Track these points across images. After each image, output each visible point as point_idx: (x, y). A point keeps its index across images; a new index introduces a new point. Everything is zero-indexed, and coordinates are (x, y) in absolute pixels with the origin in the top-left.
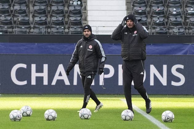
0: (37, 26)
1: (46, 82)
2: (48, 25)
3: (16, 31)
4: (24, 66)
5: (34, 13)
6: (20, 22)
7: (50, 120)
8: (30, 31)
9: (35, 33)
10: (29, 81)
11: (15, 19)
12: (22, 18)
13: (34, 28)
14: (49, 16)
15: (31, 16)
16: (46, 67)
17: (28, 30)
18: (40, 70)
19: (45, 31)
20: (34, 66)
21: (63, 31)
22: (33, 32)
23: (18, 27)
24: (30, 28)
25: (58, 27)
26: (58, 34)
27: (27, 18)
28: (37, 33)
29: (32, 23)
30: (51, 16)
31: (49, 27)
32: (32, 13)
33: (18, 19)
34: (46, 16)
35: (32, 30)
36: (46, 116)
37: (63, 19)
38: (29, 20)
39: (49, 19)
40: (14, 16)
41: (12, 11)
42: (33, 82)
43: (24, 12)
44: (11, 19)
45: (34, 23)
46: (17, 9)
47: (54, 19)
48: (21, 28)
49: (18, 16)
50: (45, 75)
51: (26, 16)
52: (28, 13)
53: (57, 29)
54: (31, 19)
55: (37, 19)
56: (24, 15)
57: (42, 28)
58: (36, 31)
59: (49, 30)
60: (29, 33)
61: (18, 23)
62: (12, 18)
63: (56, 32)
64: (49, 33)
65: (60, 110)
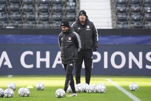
0: (41, 22)
1: (48, 66)
2: (50, 21)
3: (24, 26)
4: (31, 53)
5: (39, 11)
9: (40, 27)
10: (35, 65)
11: (24, 16)
12: (30, 16)
13: (39, 23)
14: (50, 14)
15: (36, 14)
16: (48, 54)
17: (34, 25)
18: (43, 56)
19: (48, 26)
20: (38, 53)
22: (38, 27)
23: (26, 23)
24: (36, 23)
25: (57, 22)
26: (58, 28)
27: (33, 16)
28: (41, 27)
29: (37, 20)
30: (52, 14)
31: (50, 23)
32: (37, 11)
33: (26, 16)
35: (37, 25)
37: (61, 17)
38: (35, 17)
39: (50, 17)
40: (23, 14)
41: (21, 10)
42: (38, 66)
43: (31, 11)
44: (21, 16)
45: (39, 20)
46: (25, 9)
47: (54, 16)
48: (29, 23)
49: (26, 14)
50: (47, 60)
51: (33, 14)
52: (34, 12)
53: (57, 24)
54: (37, 16)
55: (41, 16)
56: (31, 13)
57: (45, 24)
59: (51, 25)
60: (35, 27)
61: (27, 19)
62: (22, 16)
63: (56, 27)
64: (50, 27)
65: (58, 87)
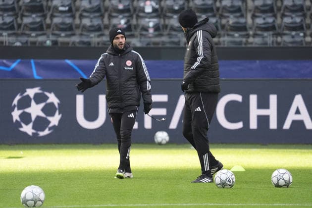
0: (259, 32)
1: (273, 125)
2: (278, 31)
3: (224, 41)
4: (238, 98)
5: (255, 12)
6: (231, 26)
7: (280, 187)
8: (247, 41)
9: (256, 44)
10: (247, 122)
11: (224, 21)
12: (235, 20)
13: (255, 35)
14: (279, 16)
15: (249, 16)
16: (273, 99)
17: (244, 40)
18: (263, 104)
19: (273, 42)
20: (253, 99)
21: (302, 41)
22: (251, 43)
23: (228, 35)
24: (248, 36)
25: (294, 33)
26: (295, 45)
27: (242, 20)
28: (258, 44)
29: (251, 28)
30: (283, 16)
31: (281, 35)
32: (250, 11)
33: (228, 21)
34: (275, 16)
35: (251, 40)
36: (275, 180)
37: (302, 21)
38: (246, 23)
39: (279, 21)
40: (222, 16)
41: (218, 9)
42: (253, 125)
43: (239, 10)
44: (217, 22)
45: (254, 28)
46: (226, 6)
47: (287, 20)
48: (233, 36)
49: (228, 17)
50: (272, 112)
51: (242, 16)
52: (243, 12)
53: (293, 37)
54: (250, 21)
55: (259, 21)
56: (238, 14)
57: (267, 37)
58: (258, 40)
59: (279, 39)
60: (245, 44)
61: (229, 28)
62: (219, 21)
63: (292, 43)
64: (278, 43)
65: (297, 170)
